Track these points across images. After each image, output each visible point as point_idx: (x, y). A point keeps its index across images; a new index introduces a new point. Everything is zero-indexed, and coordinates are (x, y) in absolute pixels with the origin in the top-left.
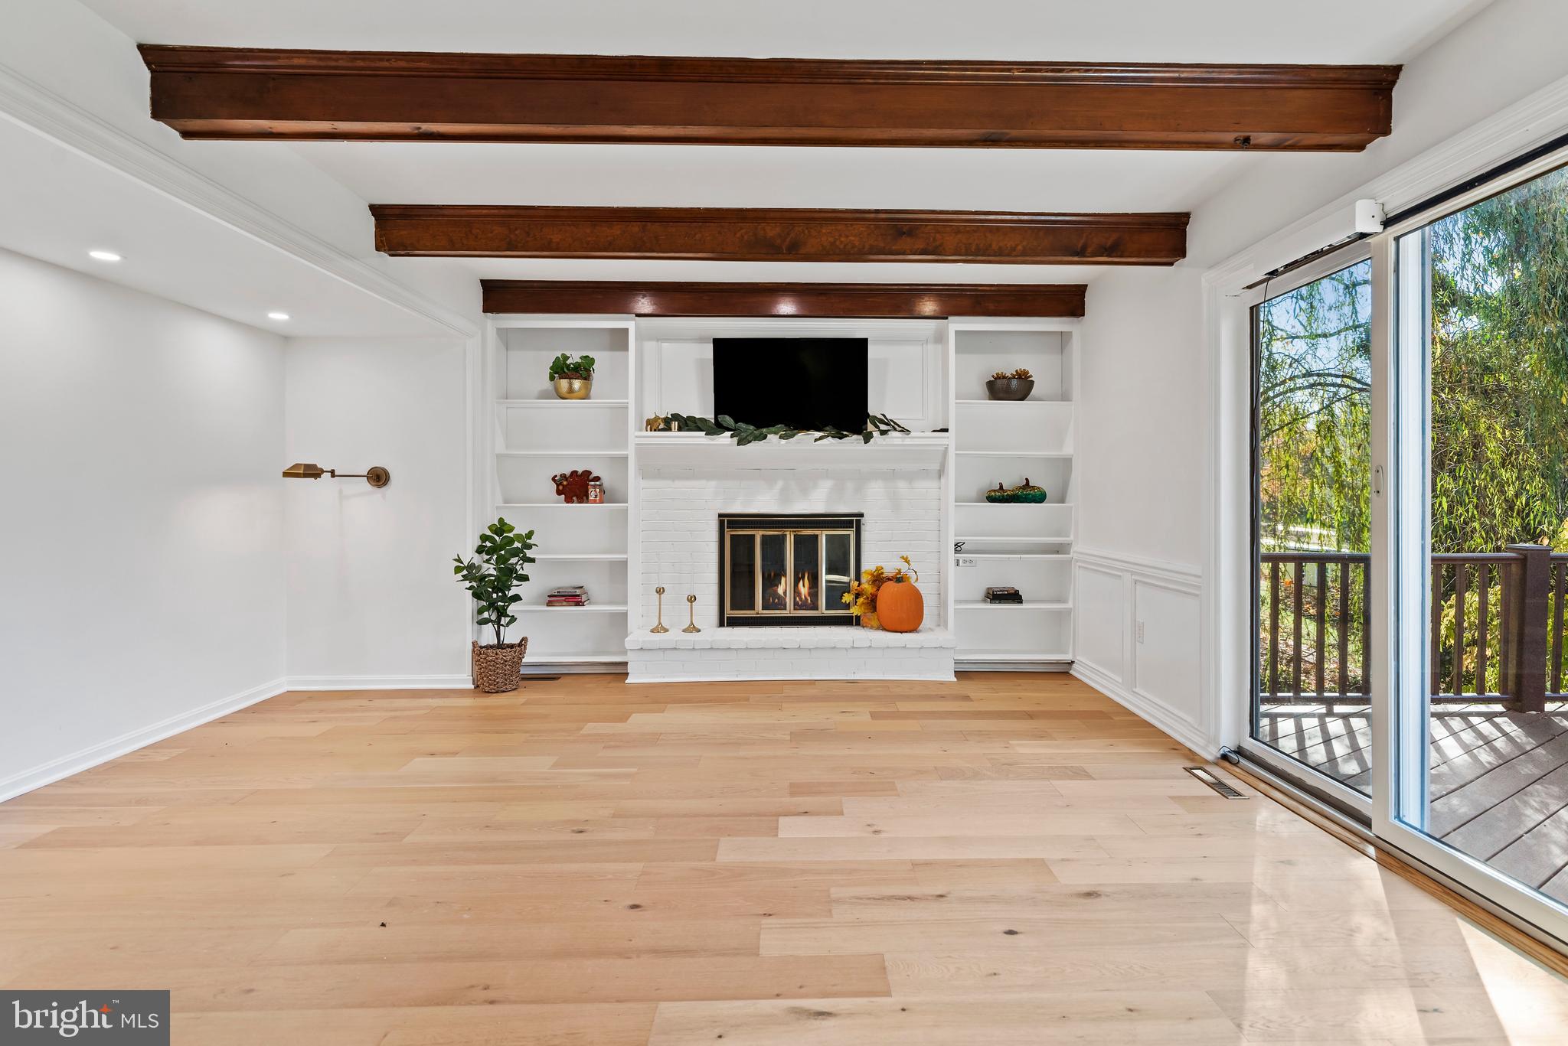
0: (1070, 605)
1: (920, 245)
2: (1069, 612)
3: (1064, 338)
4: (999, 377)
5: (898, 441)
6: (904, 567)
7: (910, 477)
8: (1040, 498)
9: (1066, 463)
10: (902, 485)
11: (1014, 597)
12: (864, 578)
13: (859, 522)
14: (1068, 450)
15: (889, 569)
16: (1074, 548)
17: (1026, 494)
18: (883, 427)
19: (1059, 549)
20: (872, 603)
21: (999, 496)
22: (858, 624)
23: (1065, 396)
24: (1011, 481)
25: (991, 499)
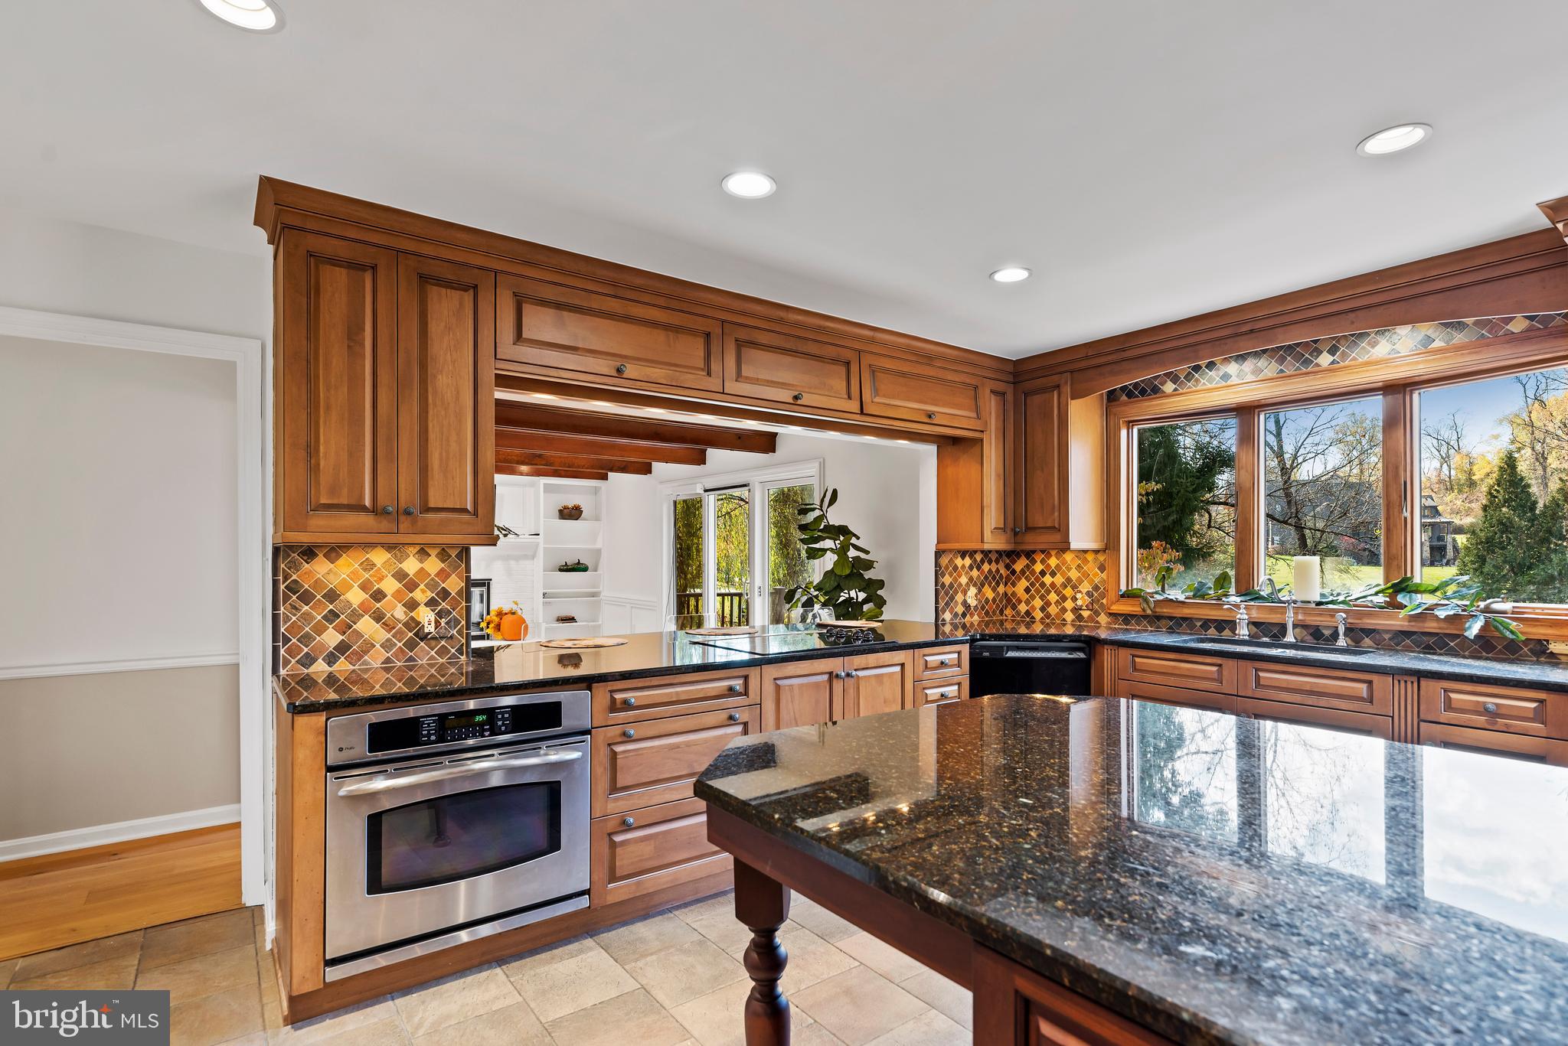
0: (600, 623)
1: (543, 463)
2: (599, 626)
3: (596, 490)
4: (566, 508)
5: (513, 540)
6: (515, 608)
7: (517, 558)
8: (585, 569)
9: (598, 552)
10: (512, 563)
11: (572, 619)
12: (493, 613)
13: (489, 583)
14: (598, 546)
15: (506, 609)
16: (602, 594)
17: (578, 567)
18: (503, 532)
19: (593, 595)
20: (498, 627)
21: (566, 568)
22: (488, 639)
23: (597, 519)
24: (571, 560)
25: (561, 570)
